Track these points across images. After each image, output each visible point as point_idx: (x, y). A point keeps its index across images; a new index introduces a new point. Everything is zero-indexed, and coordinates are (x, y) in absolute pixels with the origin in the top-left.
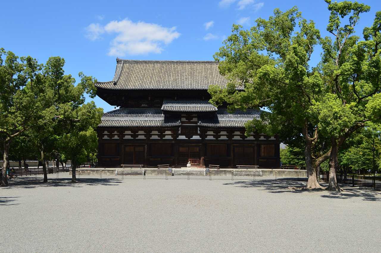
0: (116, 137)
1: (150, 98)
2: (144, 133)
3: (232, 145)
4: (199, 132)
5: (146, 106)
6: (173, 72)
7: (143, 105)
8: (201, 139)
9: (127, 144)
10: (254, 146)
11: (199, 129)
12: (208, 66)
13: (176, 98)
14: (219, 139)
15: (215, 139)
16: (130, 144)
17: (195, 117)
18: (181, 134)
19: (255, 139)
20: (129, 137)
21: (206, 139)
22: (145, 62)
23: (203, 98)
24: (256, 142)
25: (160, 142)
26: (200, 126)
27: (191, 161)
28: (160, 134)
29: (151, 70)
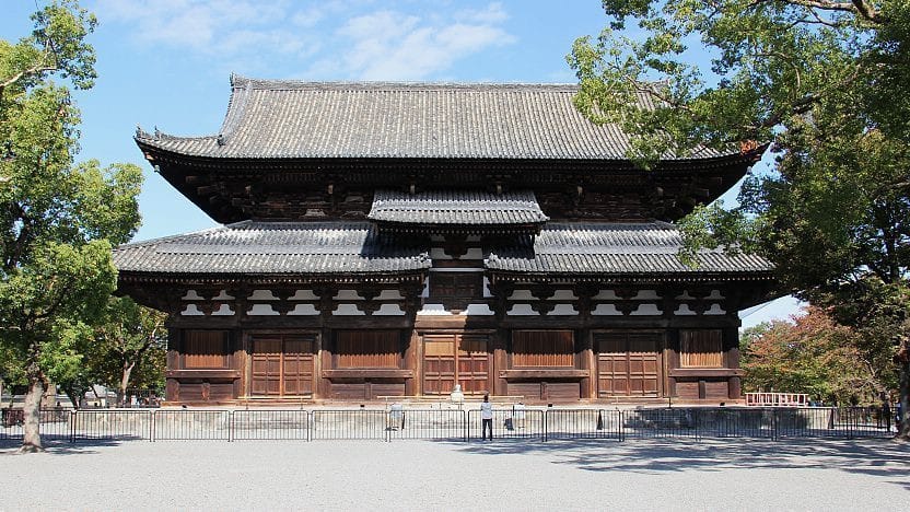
0: (225, 310)
1: (331, 187)
2: (315, 297)
3: (591, 331)
4: (486, 293)
5: (322, 214)
6: (402, 114)
7: (310, 213)
8: (493, 313)
9: (259, 332)
10: (660, 334)
11: (486, 281)
12: (511, 98)
13: (413, 187)
14: (549, 313)
15: (537, 313)
16: (268, 332)
17: (474, 245)
18: (432, 300)
19: (661, 313)
20: (267, 310)
21: (509, 313)
22: (320, 87)
23: (499, 188)
24: (665, 324)
25: (366, 324)
26: (490, 273)
27: (464, 383)
28: (363, 298)
29: (335, 106)
